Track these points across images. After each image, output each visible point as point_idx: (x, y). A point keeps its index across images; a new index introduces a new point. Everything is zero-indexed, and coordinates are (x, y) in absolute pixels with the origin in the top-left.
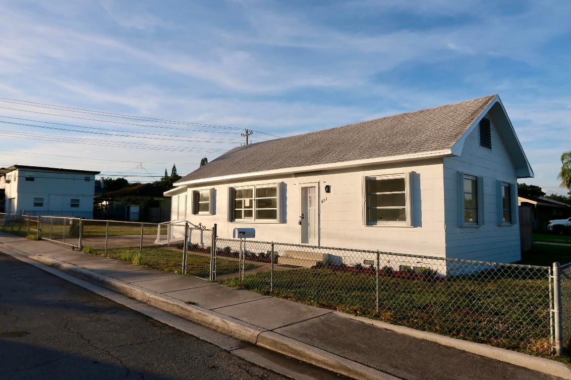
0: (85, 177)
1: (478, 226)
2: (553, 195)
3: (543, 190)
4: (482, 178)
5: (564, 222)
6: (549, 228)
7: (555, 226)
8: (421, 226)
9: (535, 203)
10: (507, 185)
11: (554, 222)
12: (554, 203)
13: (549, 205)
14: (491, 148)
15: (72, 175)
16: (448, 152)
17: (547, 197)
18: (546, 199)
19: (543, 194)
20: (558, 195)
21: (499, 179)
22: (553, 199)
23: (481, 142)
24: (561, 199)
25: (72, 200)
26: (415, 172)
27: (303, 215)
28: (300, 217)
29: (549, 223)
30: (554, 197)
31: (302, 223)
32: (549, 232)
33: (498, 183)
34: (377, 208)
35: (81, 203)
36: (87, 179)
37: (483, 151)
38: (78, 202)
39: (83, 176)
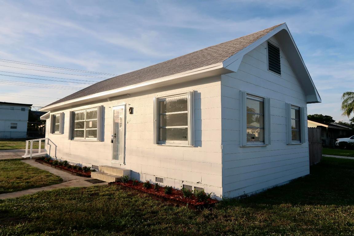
0: (22, 108)
1: (264, 145)
2: (340, 122)
3: (333, 119)
4: (269, 100)
5: (347, 140)
6: (337, 144)
7: (341, 143)
8: (201, 146)
9: (327, 126)
10: (297, 109)
11: (340, 140)
12: (340, 127)
13: (337, 128)
14: (280, 74)
15: (12, 106)
16: (220, 66)
17: (336, 123)
18: (335, 124)
19: (334, 121)
20: (343, 122)
21: (289, 103)
22: (340, 124)
23: (269, 66)
24: (345, 124)
25: (11, 123)
26: (197, 91)
27: (115, 134)
28: (112, 136)
29: (337, 140)
30: (340, 123)
31: (114, 142)
32: (336, 147)
33: (288, 107)
34: (167, 127)
35: (18, 126)
36: (23, 110)
37: (272, 75)
38: (17, 125)
39: (20, 107)
